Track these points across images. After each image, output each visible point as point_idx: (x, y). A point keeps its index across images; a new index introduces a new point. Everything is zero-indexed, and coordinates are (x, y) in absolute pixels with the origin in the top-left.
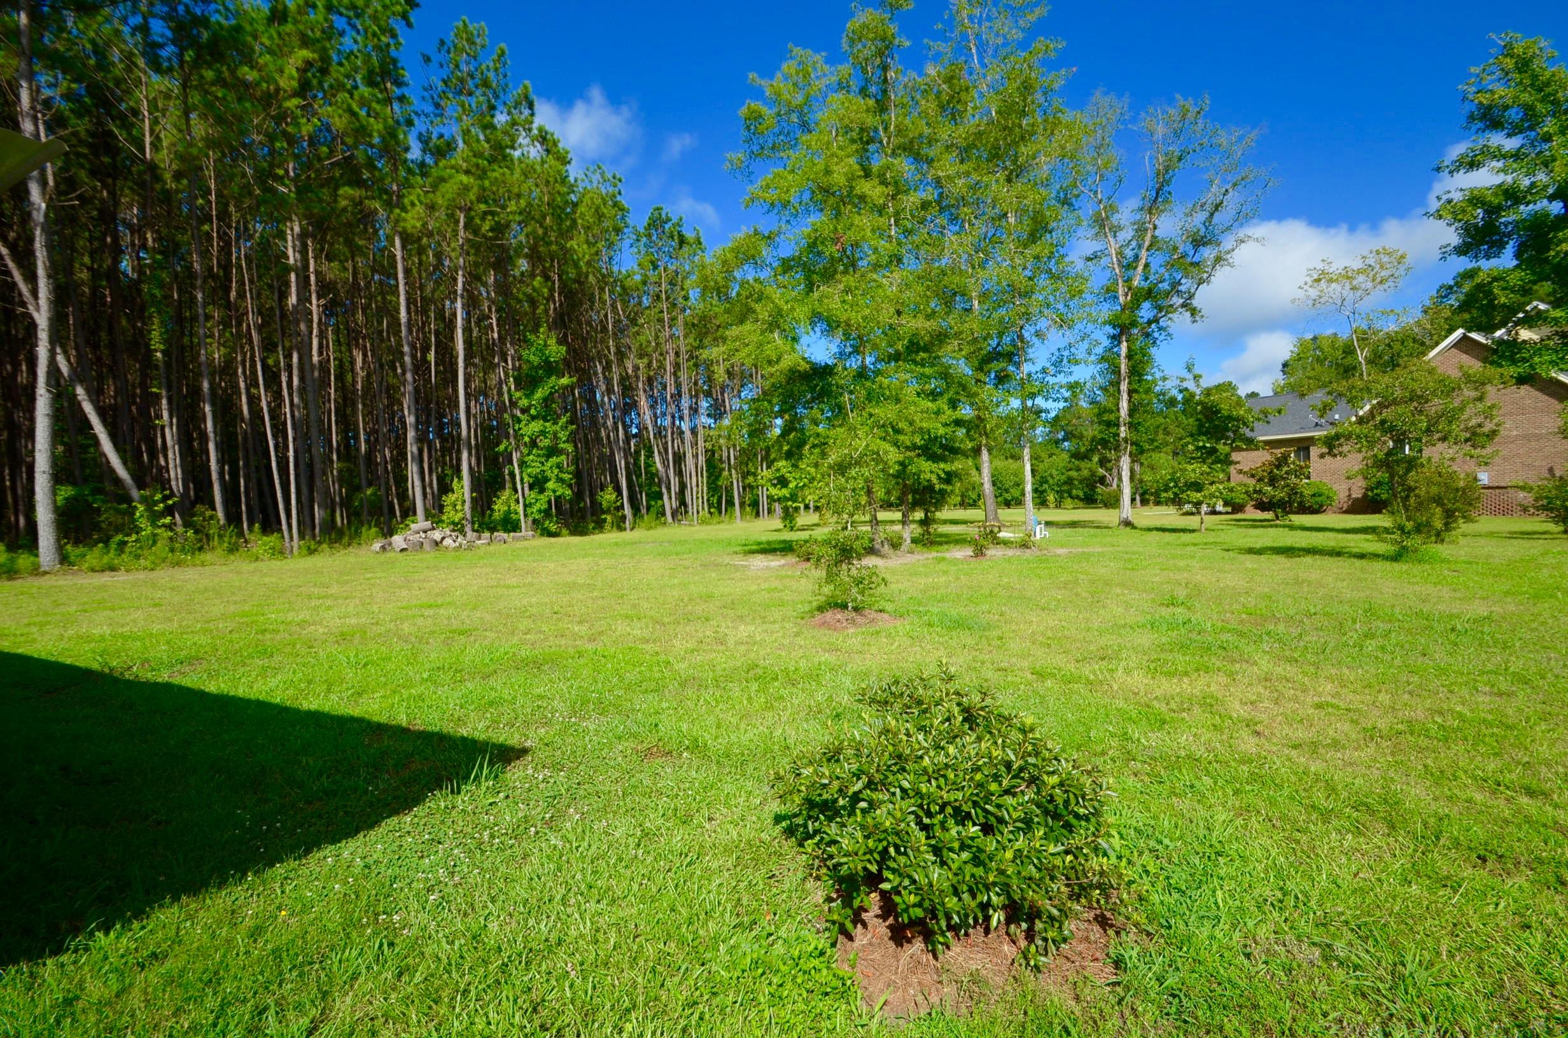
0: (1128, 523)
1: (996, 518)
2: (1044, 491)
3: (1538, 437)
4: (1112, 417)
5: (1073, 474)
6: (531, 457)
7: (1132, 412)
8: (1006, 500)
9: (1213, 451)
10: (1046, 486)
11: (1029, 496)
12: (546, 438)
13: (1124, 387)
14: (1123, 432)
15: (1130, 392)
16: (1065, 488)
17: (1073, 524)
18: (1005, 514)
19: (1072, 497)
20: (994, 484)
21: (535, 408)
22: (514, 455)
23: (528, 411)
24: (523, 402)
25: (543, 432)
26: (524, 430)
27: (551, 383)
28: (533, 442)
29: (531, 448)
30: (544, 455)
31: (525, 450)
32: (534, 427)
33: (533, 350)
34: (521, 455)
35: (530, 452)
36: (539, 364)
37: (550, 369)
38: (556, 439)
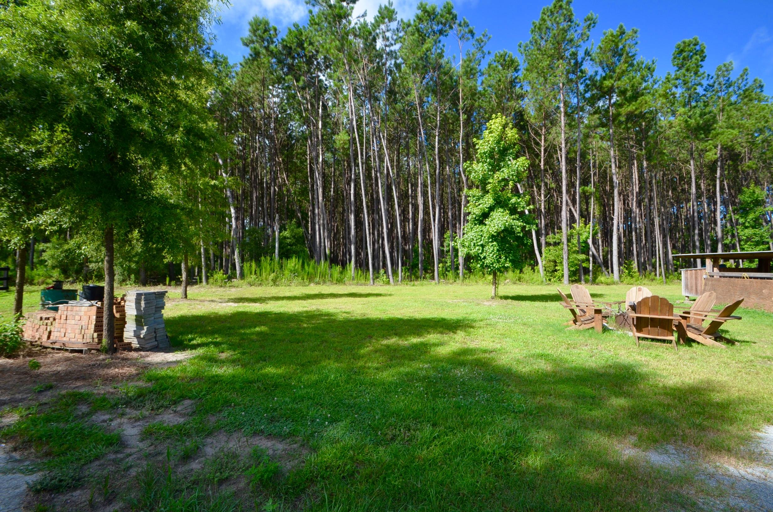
6: (746, 246)
12: (757, 236)
21: (749, 222)
22: (738, 245)
23: (744, 224)
24: (741, 220)
25: (755, 234)
26: (741, 233)
27: (760, 210)
28: (748, 239)
29: (746, 241)
30: (754, 245)
31: (742, 243)
32: (749, 232)
33: (747, 196)
34: (740, 245)
35: (746, 244)
36: (751, 201)
37: (758, 203)
38: (761, 237)
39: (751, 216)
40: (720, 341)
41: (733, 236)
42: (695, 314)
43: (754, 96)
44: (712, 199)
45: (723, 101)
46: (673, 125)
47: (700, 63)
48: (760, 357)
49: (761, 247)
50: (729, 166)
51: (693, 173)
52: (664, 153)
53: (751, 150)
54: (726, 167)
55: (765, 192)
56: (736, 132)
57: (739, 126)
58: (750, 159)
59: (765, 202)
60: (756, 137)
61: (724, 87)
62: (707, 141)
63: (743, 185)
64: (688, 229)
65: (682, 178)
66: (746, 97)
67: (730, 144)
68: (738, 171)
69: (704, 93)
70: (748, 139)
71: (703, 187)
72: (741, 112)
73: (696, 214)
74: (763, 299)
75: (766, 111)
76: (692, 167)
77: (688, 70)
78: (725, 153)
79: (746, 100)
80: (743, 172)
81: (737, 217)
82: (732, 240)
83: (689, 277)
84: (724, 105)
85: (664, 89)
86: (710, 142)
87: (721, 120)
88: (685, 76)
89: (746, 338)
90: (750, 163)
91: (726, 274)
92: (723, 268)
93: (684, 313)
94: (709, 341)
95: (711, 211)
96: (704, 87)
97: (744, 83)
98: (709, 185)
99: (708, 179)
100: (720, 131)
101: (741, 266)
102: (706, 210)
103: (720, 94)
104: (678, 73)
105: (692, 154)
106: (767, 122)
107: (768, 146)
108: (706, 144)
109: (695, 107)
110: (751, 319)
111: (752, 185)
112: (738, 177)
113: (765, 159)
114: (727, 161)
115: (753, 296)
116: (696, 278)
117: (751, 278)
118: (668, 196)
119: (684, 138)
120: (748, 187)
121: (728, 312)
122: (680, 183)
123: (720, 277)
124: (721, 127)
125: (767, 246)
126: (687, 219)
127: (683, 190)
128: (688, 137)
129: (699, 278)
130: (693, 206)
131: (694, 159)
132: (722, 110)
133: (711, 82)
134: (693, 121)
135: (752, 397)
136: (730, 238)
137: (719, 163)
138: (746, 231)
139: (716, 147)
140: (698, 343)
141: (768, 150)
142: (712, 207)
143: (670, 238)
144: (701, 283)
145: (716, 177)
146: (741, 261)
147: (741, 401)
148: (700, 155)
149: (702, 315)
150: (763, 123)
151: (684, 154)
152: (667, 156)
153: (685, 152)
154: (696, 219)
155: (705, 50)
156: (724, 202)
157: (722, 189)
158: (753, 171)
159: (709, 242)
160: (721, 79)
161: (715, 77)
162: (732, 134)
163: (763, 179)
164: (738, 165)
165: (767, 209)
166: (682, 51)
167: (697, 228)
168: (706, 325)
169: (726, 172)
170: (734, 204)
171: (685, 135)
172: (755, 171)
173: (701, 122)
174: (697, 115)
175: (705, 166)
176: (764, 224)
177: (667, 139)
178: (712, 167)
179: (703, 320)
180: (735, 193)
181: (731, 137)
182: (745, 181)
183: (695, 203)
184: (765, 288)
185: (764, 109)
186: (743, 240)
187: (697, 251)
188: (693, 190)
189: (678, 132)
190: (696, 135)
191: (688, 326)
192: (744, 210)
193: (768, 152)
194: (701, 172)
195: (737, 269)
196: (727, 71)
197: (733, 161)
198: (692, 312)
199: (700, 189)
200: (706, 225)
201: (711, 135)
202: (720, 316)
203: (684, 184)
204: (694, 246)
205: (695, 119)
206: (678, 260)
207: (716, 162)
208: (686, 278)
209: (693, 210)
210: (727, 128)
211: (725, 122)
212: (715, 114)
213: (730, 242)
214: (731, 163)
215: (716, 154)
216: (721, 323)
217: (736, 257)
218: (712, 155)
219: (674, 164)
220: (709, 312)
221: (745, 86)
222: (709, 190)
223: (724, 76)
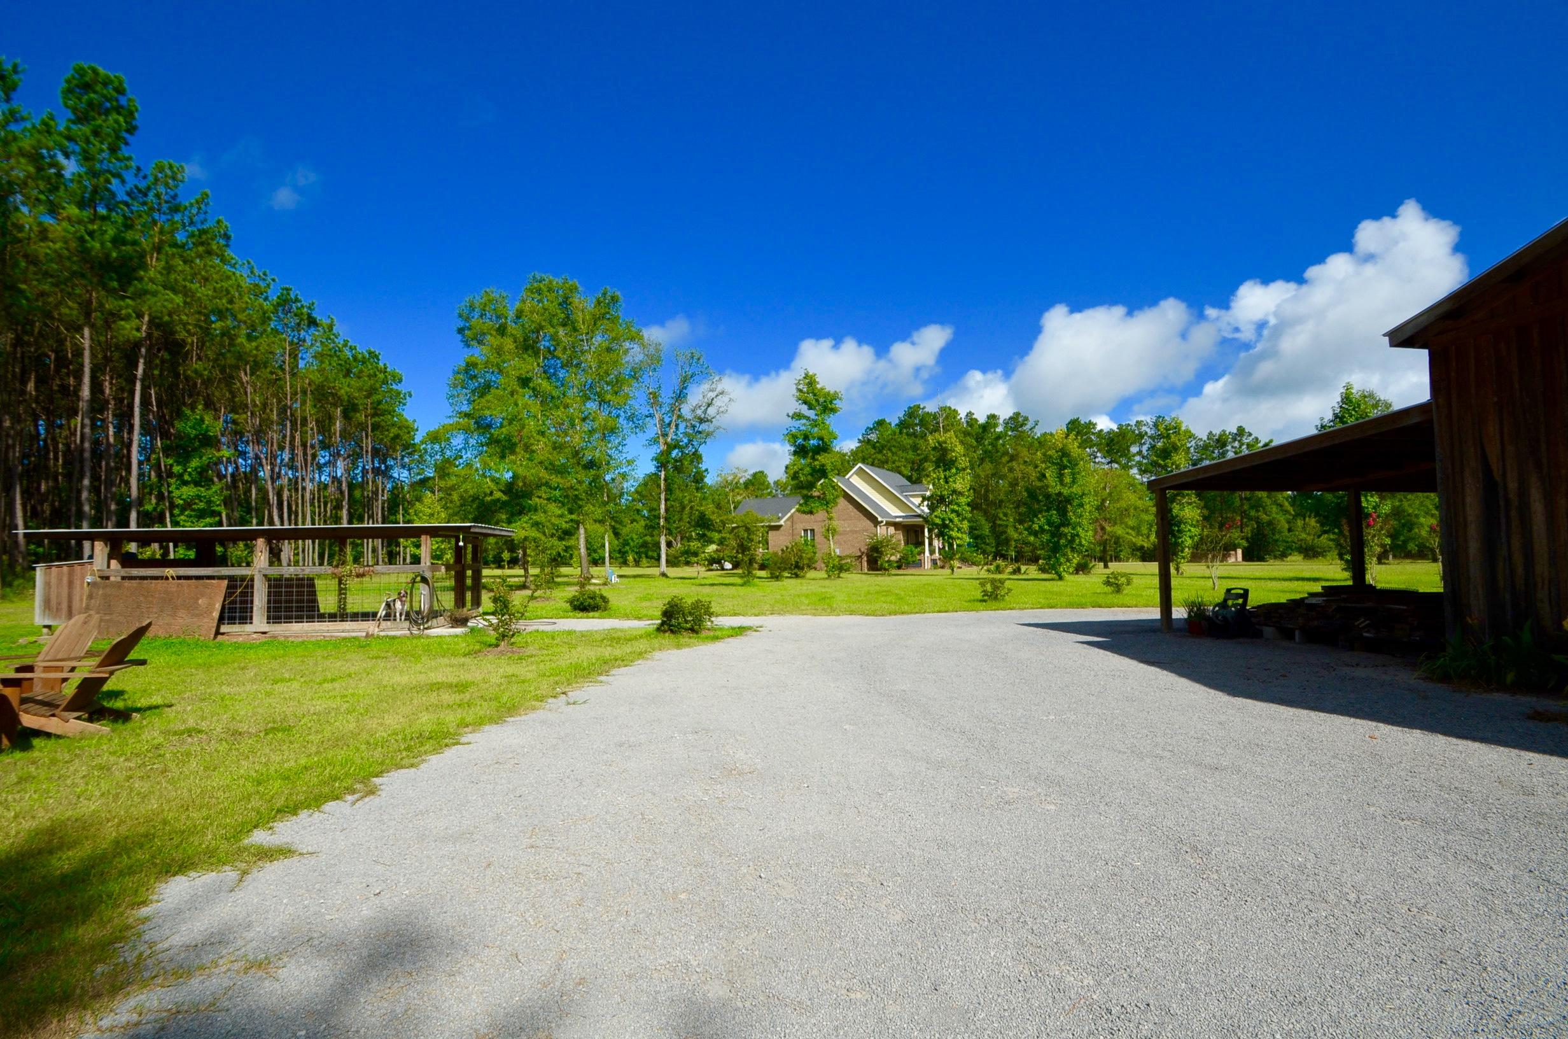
0: (664, 575)
1: (588, 572)
2: (626, 552)
3: (856, 531)
4: (656, 513)
5: (648, 538)
6: (182, 517)
7: (667, 510)
8: (594, 559)
9: (704, 535)
10: (627, 548)
11: (607, 559)
12: (201, 501)
13: (663, 496)
14: (662, 522)
15: (666, 500)
16: (642, 550)
17: (635, 577)
18: (594, 570)
19: (647, 557)
20: (588, 549)
21: (190, 474)
22: (168, 515)
23: (180, 476)
24: (177, 469)
25: (199, 497)
26: (176, 493)
27: (209, 454)
28: (188, 505)
29: (183, 509)
30: (196, 516)
31: (176, 511)
32: (188, 491)
33: (189, 424)
34: (172, 515)
35: (182, 513)
36: (196, 436)
37: (208, 441)
38: (209, 502)
39: (195, 463)
40: (98, 720)
41: (161, 497)
42: (47, 669)
43: (215, 247)
44: (124, 418)
45: (161, 232)
46: (51, 236)
47: (124, 135)
48: (175, 733)
49: (208, 520)
50: (163, 361)
51: (87, 353)
52: (22, 292)
53: (203, 344)
54: (158, 361)
55: (220, 425)
56: (178, 300)
57: (186, 292)
58: (199, 358)
59: (219, 441)
60: (213, 322)
61: (165, 207)
62: (123, 298)
63: (184, 404)
64: (69, 476)
65: (62, 361)
66: (202, 244)
67: (166, 318)
68: (177, 375)
69: (126, 198)
70: (199, 320)
71: (107, 391)
72: (191, 268)
73: (87, 445)
74: (197, 615)
75: (230, 282)
76: (87, 343)
77: (96, 133)
78: (156, 334)
79: (201, 249)
80: (187, 378)
81: (170, 461)
82: (157, 504)
83: (54, 581)
84: (161, 241)
85: (33, 142)
86: (129, 301)
87: (154, 266)
88: (88, 141)
89: (157, 700)
90: (198, 366)
91: (135, 572)
92: (129, 561)
93: (18, 670)
94: (74, 725)
95: (123, 442)
96: (128, 187)
97: (202, 216)
98: (122, 389)
99: (120, 376)
100: (151, 287)
101: (172, 556)
102: (111, 440)
103: (156, 216)
104: (74, 127)
105: (88, 315)
106: (231, 302)
107: (229, 344)
108: (122, 303)
109: (103, 218)
110: (174, 658)
111: (200, 407)
112: (178, 385)
113: (224, 367)
114: (159, 350)
115: (182, 613)
116: (71, 583)
117: (179, 578)
118: (23, 392)
119: (74, 274)
120: (193, 408)
121: (118, 655)
122: (57, 371)
123: (123, 578)
124: (152, 280)
125: (217, 519)
126: (68, 451)
127: (64, 389)
128: (83, 276)
129: (77, 583)
130: (83, 426)
131: (92, 327)
132: (158, 249)
133: (142, 185)
134: (98, 245)
135: (142, 830)
136: (154, 501)
137: (143, 350)
138: (185, 489)
139: (140, 316)
140: (48, 735)
141: (229, 351)
142: (126, 435)
143: (23, 493)
144: (81, 595)
145: (135, 376)
146: (171, 545)
147: (121, 847)
148: (106, 322)
149: (60, 669)
150: (224, 301)
151: (70, 310)
152: (27, 299)
153: (75, 306)
154: (87, 455)
155: (136, 115)
156: (146, 429)
157: (145, 402)
158: (203, 382)
159: (113, 507)
160: (161, 189)
161: (151, 179)
162: (171, 301)
163: (219, 400)
164: (179, 365)
165: (221, 453)
166: (87, 87)
167: (88, 474)
168: (70, 690)
169: (156, 372)
170: (165, 435)
171: (75, 268)
172: (207, 382)
173: (114, 255)
174: (107, 237)
175: (117, 347)
176: (215, 479)
177: (33, 260)
178: (130, 353)
179: (65, 680)
180: (171, 417)
181: (170, 306)
182: (190, 396)
183: (87, 421)
184: (202, 596)
185: (228, 278)
186: (177, 506)
187: (85, 524)
188: (86, 392)
189: (60, 256)
190: (102, 276)
191: (24, 701)
192: (182, 449)
193: (228, 355)
194: (107, 360)
195: (164, 562)
196: (174, 178)
197: (170, 353)
198: (39, 664)
199: (102, 392)
200: (109, 470)
201: (131, 289)
202: (102, 665)
203: (68, 375)
204: (80, 515)
205: (102, 244)
206: (40, 544)
207: (137, 345)
208: (47, 585)
209: (82, 435)
210: (165, 287)
211: (160, 273)
212: (144, 251)
213: (155, 509)
214: (167, 356)
215: (138, 329)
216: (103, 681)
217: (163, 539)
218: (132, 329)
219: (46, 325)
220: (80, 659)
221: (202, 223)
222: (121, 400)
223: (167, 185)
